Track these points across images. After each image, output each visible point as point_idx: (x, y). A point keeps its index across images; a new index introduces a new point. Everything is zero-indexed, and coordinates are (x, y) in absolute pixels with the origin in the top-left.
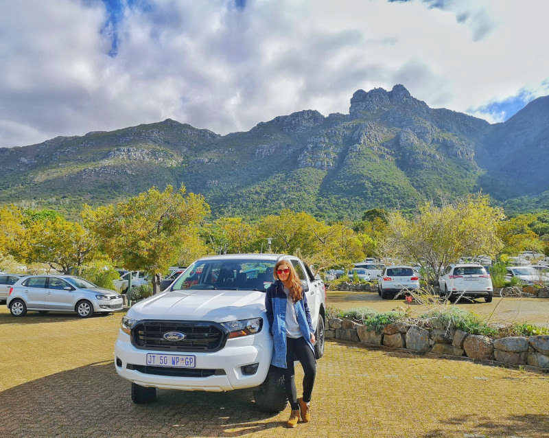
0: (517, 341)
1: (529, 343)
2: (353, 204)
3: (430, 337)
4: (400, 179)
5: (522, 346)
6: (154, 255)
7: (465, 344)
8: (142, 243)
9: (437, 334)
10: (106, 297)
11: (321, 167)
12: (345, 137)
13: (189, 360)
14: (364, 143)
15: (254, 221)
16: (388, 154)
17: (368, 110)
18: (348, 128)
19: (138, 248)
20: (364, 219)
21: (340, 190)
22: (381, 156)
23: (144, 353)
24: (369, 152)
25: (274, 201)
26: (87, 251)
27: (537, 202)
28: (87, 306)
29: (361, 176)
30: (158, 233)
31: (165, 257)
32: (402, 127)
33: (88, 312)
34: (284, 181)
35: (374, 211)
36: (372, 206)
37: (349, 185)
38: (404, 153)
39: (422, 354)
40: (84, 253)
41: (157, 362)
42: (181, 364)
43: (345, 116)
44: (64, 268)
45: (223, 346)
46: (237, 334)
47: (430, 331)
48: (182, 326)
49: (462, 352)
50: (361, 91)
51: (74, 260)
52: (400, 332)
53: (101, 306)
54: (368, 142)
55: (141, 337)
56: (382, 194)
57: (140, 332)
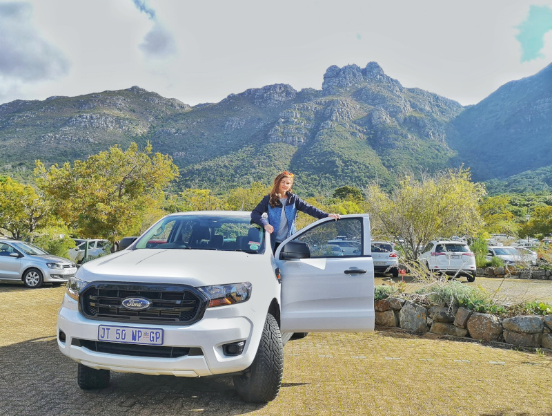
0: (531, 320)
1: (545, 324)
2: (323, 181)
3: (428, 315)
4: (370, 158)
5: (536, 327)
6: (113, 220)
7: (469, 323)
8: (101, 206)
9: (437, 311)
10: (58, 266)
11: (292, 143)
12: (317, 113)
13: (154, 335)
14: (336, 119)
15: (221, 196)
16: (359, 131)
17: (341, 87)
18: (320, 104)
19: (96, 211)
20: (335, 196)
21: (310, 167)
22: (353, 134)
23: (95, 324)
24: (341, 129)
25: (243, 175)
26: (40, 217)
27: (506, 186)
28: (36, 275)
29: (332, 153)
30: (120, 196)
31: (126, 223)
32: (375, 105)
33: (37, 282)
34: (254, 155)
35: (345, 189)
36: (342, 184)
37: (320, 162)
38: (376, 132)
39: (420, 333)
40: (37, 219)
41: (112, 337)
42: (144, 340)
43: (317, 91)
44: (14, 234)
45: (200, 317)
46: (219, 302)
47: (427, 308)
48: (146, 290)
49: (465, 332)
50: (336, 67)
51: (25, 226)
52: (393, 309)
53: (52, 276)
54: (340, 119)
55: (93, 304)
56: (353, 172)
57: (91, 297)
